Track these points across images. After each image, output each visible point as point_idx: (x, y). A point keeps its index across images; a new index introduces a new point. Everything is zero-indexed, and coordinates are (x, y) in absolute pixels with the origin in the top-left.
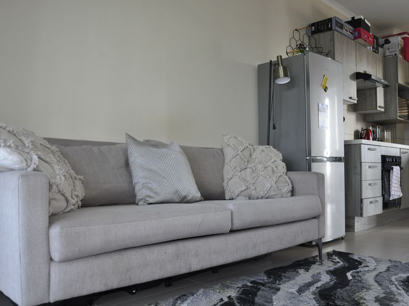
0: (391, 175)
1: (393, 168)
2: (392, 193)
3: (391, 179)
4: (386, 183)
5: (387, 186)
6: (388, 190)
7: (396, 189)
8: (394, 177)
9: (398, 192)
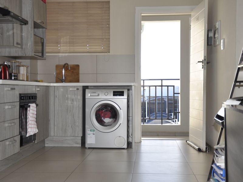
0: (28, 113)
1: (30, 105)
2: (29, 130)
3: (28, 116)
4: (24, 121)
5: (24, 123)
6: (25, 127)
7: (33, 126)
8: (31, 115)
9: (34, 129)
